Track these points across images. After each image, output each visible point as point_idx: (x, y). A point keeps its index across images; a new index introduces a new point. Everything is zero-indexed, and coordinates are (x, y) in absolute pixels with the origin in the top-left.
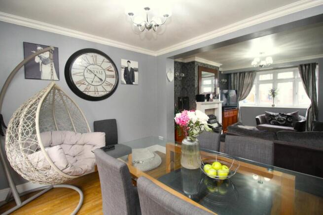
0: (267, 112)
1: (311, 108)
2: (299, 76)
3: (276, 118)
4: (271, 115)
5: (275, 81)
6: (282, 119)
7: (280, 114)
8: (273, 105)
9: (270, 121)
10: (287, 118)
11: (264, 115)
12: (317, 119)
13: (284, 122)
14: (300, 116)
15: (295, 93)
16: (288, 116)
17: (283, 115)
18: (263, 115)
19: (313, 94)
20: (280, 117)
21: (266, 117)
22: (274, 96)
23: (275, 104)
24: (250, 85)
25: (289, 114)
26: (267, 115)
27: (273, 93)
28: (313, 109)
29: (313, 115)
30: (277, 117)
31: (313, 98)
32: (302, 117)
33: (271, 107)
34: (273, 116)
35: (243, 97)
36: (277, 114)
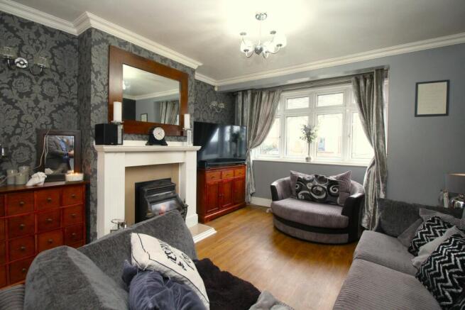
0: (293, 172)
1: (374, 167)
2: (354, 101)
3: (309, 186)
4: (299, 179)
5: (313, 111)
6: (320, 189)
7: (316, 176)
8: (307, 159)
9: (298, 191)
10: (329, 187)
11: (288, 178)
12: (385, 190)
13: (324, 196)
14: (352, 182)
15: (346, 135)
16: (332, 183)
17: (321, 179)
18: (286, 179)
19: (377, 135)
20: (317, 184)
21: (291, 183)
22: (309, 141)
23: (311, 157)
24: (270, 118)
25: (332, 178)
26: (294, 177)
27: (309, 135)
28: (377, 168)
29: (378, 182)
30: (311, 184)
31: (378, 144)
32: (357, 185)
33: (305, 161)
34: (304, 181)
35: (258, 142)
36: (312, 176)
